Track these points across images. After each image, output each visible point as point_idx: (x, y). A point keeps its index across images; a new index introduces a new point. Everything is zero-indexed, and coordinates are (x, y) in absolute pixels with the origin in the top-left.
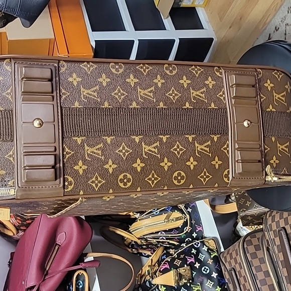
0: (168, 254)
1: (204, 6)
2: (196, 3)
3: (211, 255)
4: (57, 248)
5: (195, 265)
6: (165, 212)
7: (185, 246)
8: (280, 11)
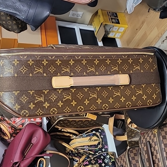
0: (88, 157)
1: (120, 38)
2: (116, 36)
3: (111, 160)
4: (31, 145)
5: (102, 165)
6: (89, 136)
7: (98, 154)
8: (158, 43)
